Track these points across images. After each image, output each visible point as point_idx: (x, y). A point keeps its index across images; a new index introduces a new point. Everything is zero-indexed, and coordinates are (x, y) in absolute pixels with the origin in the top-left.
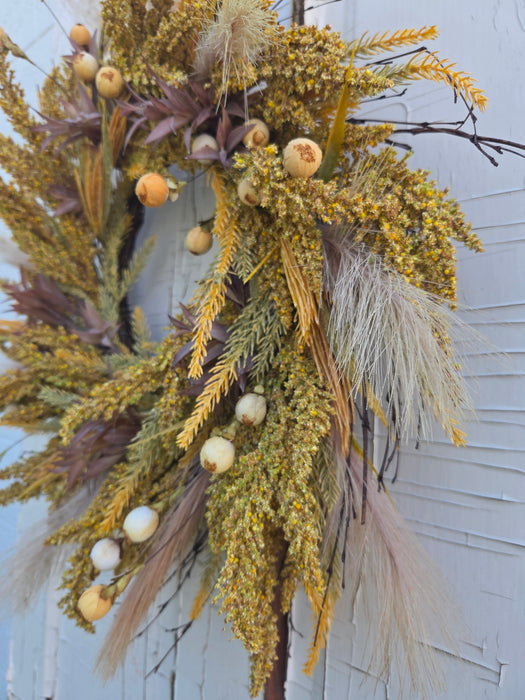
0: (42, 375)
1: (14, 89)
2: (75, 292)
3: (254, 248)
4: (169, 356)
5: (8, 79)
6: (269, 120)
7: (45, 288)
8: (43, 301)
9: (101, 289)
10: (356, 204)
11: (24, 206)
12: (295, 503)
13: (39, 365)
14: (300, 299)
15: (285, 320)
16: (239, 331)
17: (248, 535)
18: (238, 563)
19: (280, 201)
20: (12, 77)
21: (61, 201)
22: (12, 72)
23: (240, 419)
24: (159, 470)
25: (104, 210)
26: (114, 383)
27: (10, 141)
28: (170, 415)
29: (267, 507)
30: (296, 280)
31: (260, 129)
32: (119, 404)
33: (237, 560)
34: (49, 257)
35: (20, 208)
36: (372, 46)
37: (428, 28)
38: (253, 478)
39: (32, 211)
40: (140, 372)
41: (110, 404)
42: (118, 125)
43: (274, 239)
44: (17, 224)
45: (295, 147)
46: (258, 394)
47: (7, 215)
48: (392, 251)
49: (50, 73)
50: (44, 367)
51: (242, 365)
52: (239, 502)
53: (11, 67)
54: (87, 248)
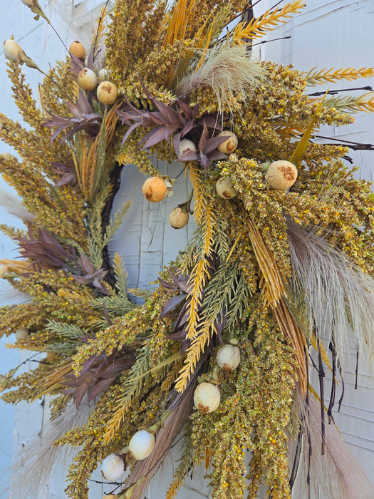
0: (48, 310)
1: (24, 89)
2: (69, 242)
3: (228, 231)
4: (158, 307)
5: (20, 81)
6: (240, 133)
7: (48, 241)
8: (45, 249)
9: (89, 240)
10: (323, 211)
11: (33, 179)
12: (271, 438)
13: (46, 302)
14: (270, 276)
15: (252, 286)
16: (214, 291)
17: (236, 465)
18: (229, 487)
19: (260, 206)
20: (23, 80)
21: (61, 175)
22: (23, 76)
23: (222, 366)
24: (146, 391)
25: (94, 183)
26: (114, 328)
27: (19, 126)
28: (159, 353)
29: (249, 442)
30: (265, 260)
31: (233, 140)
32: (118, 343)
33: (227, 484)
34: (52, 218)
35: (31, 182)
36: (317, 78)
37: (367, 69)
38: (235, 416)
39: (39, 183)
40: (134, 319)
41: (111, 344)
42: (111, 124)
43: (243, 223)
44: (27, 193)
45: (279, 168)
46: (234, 345)
47: (21, 186)
48: (347, 245)
49: (48, 73)
50: (50, 304)
51: (220, 321)
52: (226, 436)
53: (22, 73)
54: (79, 210)
